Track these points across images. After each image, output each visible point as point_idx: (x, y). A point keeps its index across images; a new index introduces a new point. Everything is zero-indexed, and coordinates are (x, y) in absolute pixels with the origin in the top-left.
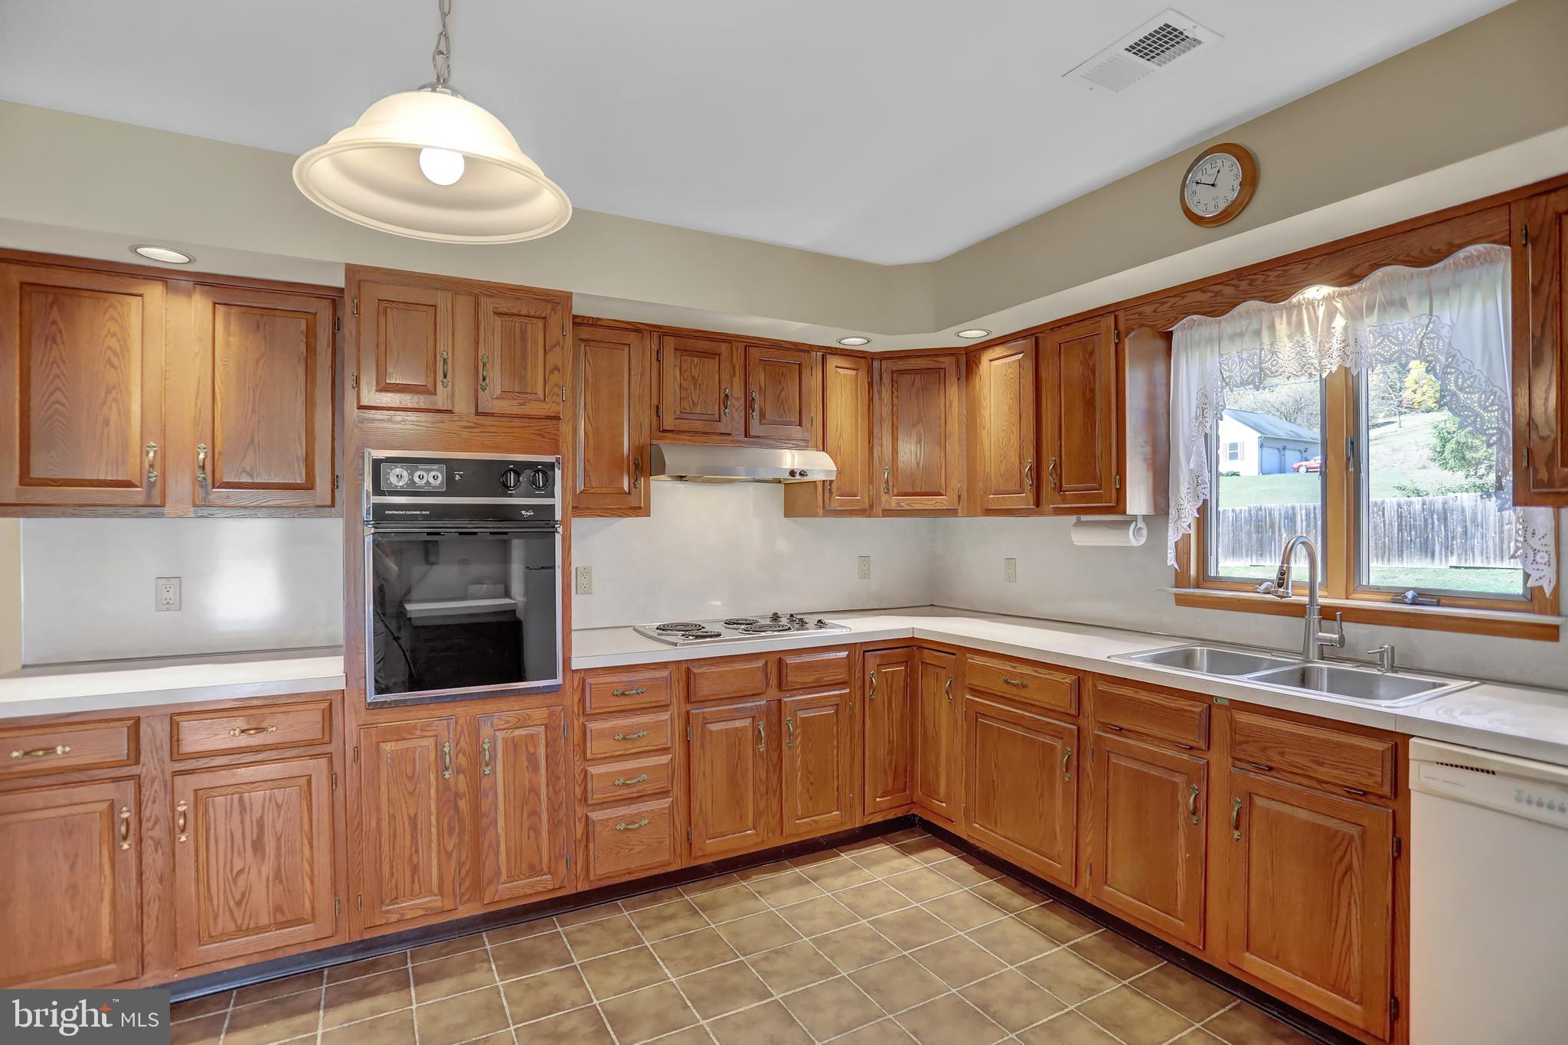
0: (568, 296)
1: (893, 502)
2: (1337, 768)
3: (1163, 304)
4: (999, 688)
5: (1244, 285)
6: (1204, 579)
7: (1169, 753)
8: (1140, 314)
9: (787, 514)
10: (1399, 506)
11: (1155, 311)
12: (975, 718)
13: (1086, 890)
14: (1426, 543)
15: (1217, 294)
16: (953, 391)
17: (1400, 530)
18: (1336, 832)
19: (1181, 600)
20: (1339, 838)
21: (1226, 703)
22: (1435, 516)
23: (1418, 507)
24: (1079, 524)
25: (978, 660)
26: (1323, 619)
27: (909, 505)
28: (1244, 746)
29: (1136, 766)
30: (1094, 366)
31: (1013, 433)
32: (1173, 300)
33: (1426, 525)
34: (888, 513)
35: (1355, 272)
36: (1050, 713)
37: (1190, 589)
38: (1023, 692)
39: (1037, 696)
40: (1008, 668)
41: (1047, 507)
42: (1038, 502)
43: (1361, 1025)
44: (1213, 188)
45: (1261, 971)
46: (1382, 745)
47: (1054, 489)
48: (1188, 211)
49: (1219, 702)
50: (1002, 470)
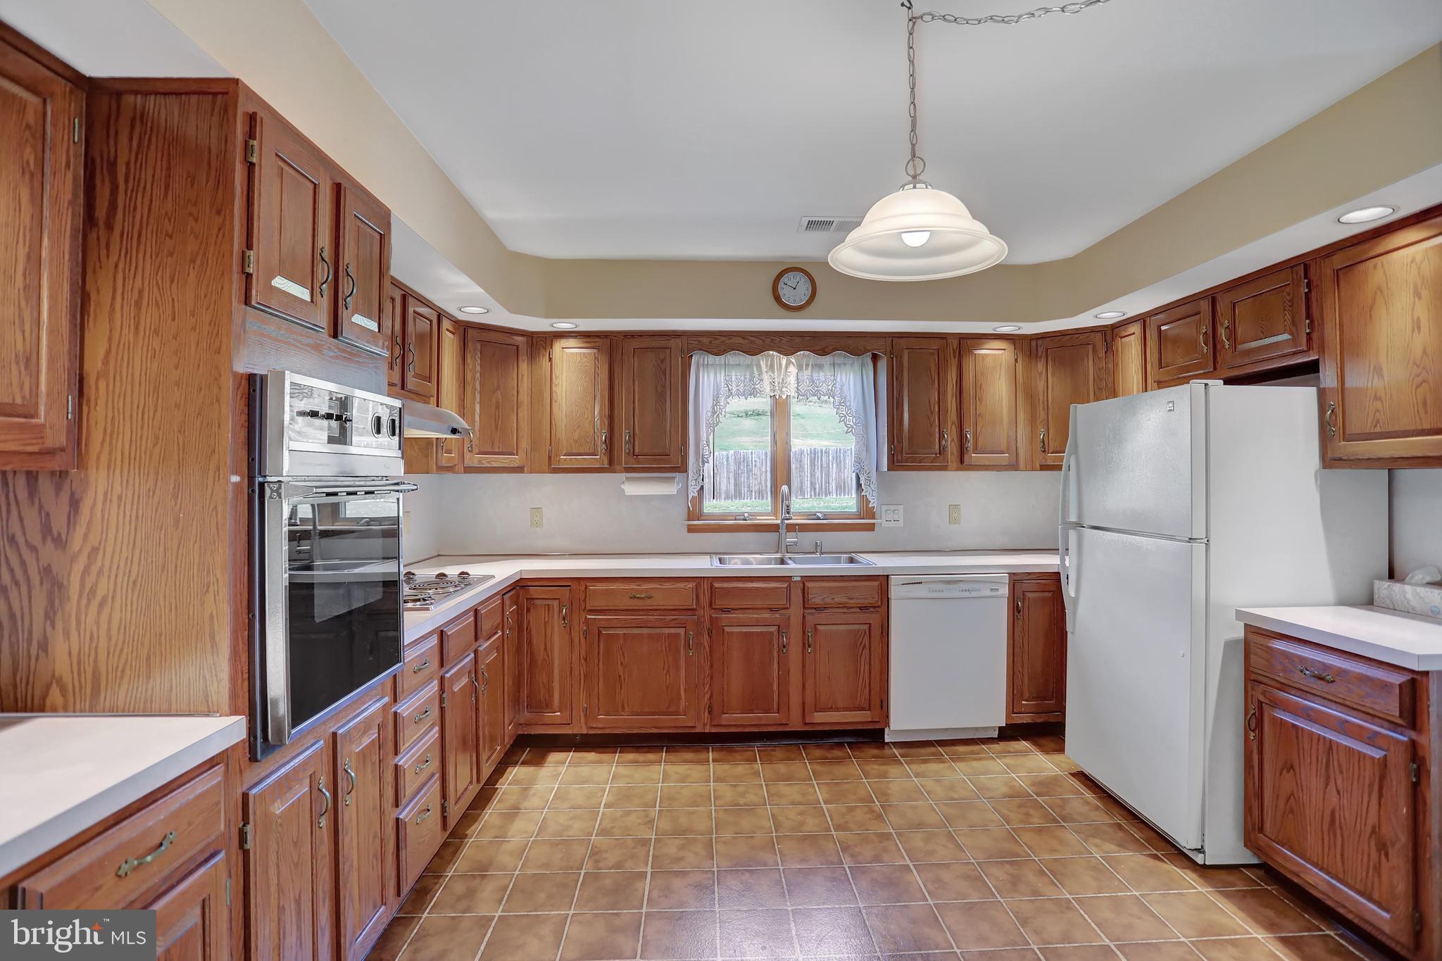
0: (389, 214)
1: (473, 459)
2: (858, 599)
3: (716, 339)
4: (627, 602)
5: (768, 341)
6: (700, 516)
7: (767, 616)
8: (699, 342)
11: (710, 342)
12: (595, 635)
13: (704, 725)
15: (752, 342)
16: (524, 366)
18: (860, 629)
19: (691, 529)
20: (860, 633)
21: (799, 579)
24: (627, 479)
25: (600, 586)
27: (489, 462)
28: (813, 600)
29: (744, 629)
31: (587, 409)
32: (723, 339)
34: (469, 470)
35: (826, 350)
36: (673, 612)
37: (696, 521)
38: (648, 602)
39: (661, 603)
40: (633, 586)
41: (617, 467)
42: (611, 462)
43: (870, 720)
44: (795, 291)
45: (822, 718)
46: (876, 583)
47: (628, 454)
48: (777, 298)
49: (796, 579)
50: (576, 436)
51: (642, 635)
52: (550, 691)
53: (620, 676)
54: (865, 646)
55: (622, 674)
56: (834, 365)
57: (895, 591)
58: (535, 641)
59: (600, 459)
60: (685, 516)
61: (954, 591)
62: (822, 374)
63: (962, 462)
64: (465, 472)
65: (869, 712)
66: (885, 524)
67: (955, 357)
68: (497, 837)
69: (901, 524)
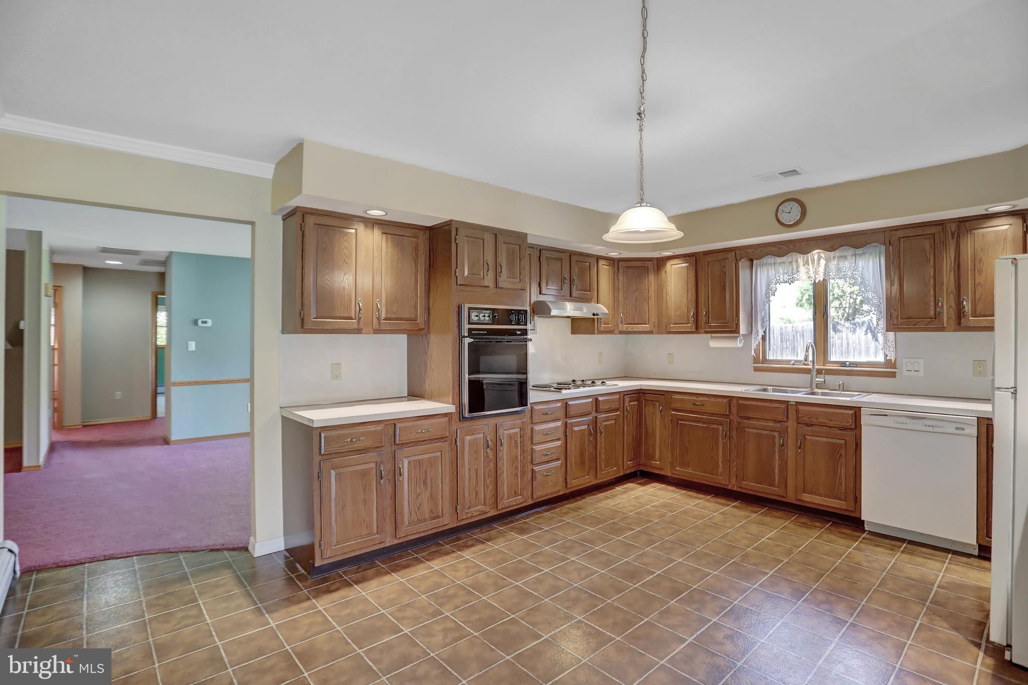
0: (526, 235)
1: (624, 327)
2: (836, 421)
3: (757, 249)
4: (690, 407)
5: (791, 246)
6: (765, 360)
7: (771, 424)
8: (746, 252)
9: (572, 333)
10: (781, 329)
11: (753, 252)
12: (676, 421)
13: (734, 485)
14: (794, 349)
15: (780, 248)
16: (652, 277)
17: (782, 341)
18: (837, 443)
19: (756, 369)
20: (837, 445)
21: (794, 403)
22: (798, 334)
23: (790, 329)
24: (712, 337)
25: (678, 397)
26: (817, 374)
27: (632, 329)
28: (802, 418)
29: (757, 431)
30: (725, 272)
31: (684, 298)
32: (761, 249)
33: (794, 339)
34: (621, 333)
35: (834, 247)
36: (716, 415)
37: (761, 363)
38: (702, 408)
39: (709, 409)
40: (694, 398)
41: (700, 331)
42: (697, 328)
43: (845, 508)
44: (790, 214)
45: (809, 499)
46: (851, 412)
47: (706, 323)
48: (778, 221)
49: (791, 403)
50: (678, 313)
51: (698, 426)
52: (654, 450)
53: (687, 448)
54: (841, 455)
55: (688, 446)
56: (855, 255)
57: (865, 419)
58: (648, 422)
59: (690, 326)
60: (753, 362)
61: (918, 425)
62: (847, 263)
63: (959, 324)
64: (620, 334)
65: (844, 502)
66: (905, 373)
67: (953, 238)
69: (921, 374)
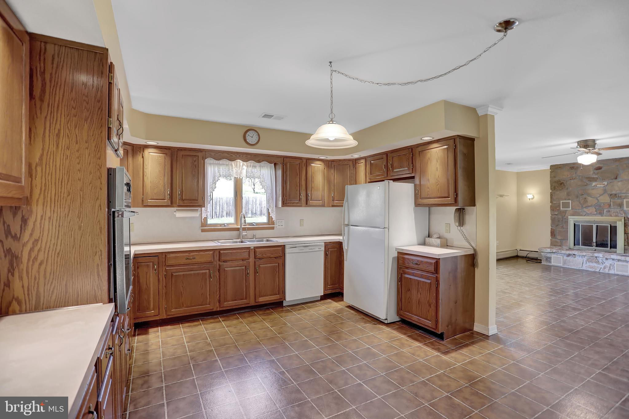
2: (275, 254)
3: (217, 154)
4: (184, 261)
5: (238, 156)
6: (207, 225)
7: (241, 263)
8: (210, 154)
11: (215, 155)
12: (170, 274)
15: (231, 156)
16: (130, 159)
18: (275, 265)
19: (203, 231)
20: (275, 267)
24: (177, 210)
25: (172, 255)
28: (258, 256)
29: (233, 269)
30: (196, 165)
31: (161, 180)
32: (220, 154)
35: (260, 161)
36: (204, 264)
37: (205, 227)
38: (194, 260)
39: (199, 260)
40: (187, 254)
41: (174, 205)
42: (172, 203)
43: (279, 298)
44: (252, 138)
45: (262, 300)
46: (281, 248)
47: (180, 199)
48: (245, 140)
49: (252, 248)
50: (156, 191)
51: (191, 274)
52: (149, 302)
53: (181, 292)
54: (277, 271)
55: (182, 291)
56: (260, 166)
57: (288, 250)
58: (141, 281)
59: (167, 201)
60: (200, 226)
61: (307, 249)
62: (255, 170)
63: (307, 204)
65: (278, 295)
66: (278, 227)
67: (305, 166)
68: (144, 362)
69: (283, 227)
